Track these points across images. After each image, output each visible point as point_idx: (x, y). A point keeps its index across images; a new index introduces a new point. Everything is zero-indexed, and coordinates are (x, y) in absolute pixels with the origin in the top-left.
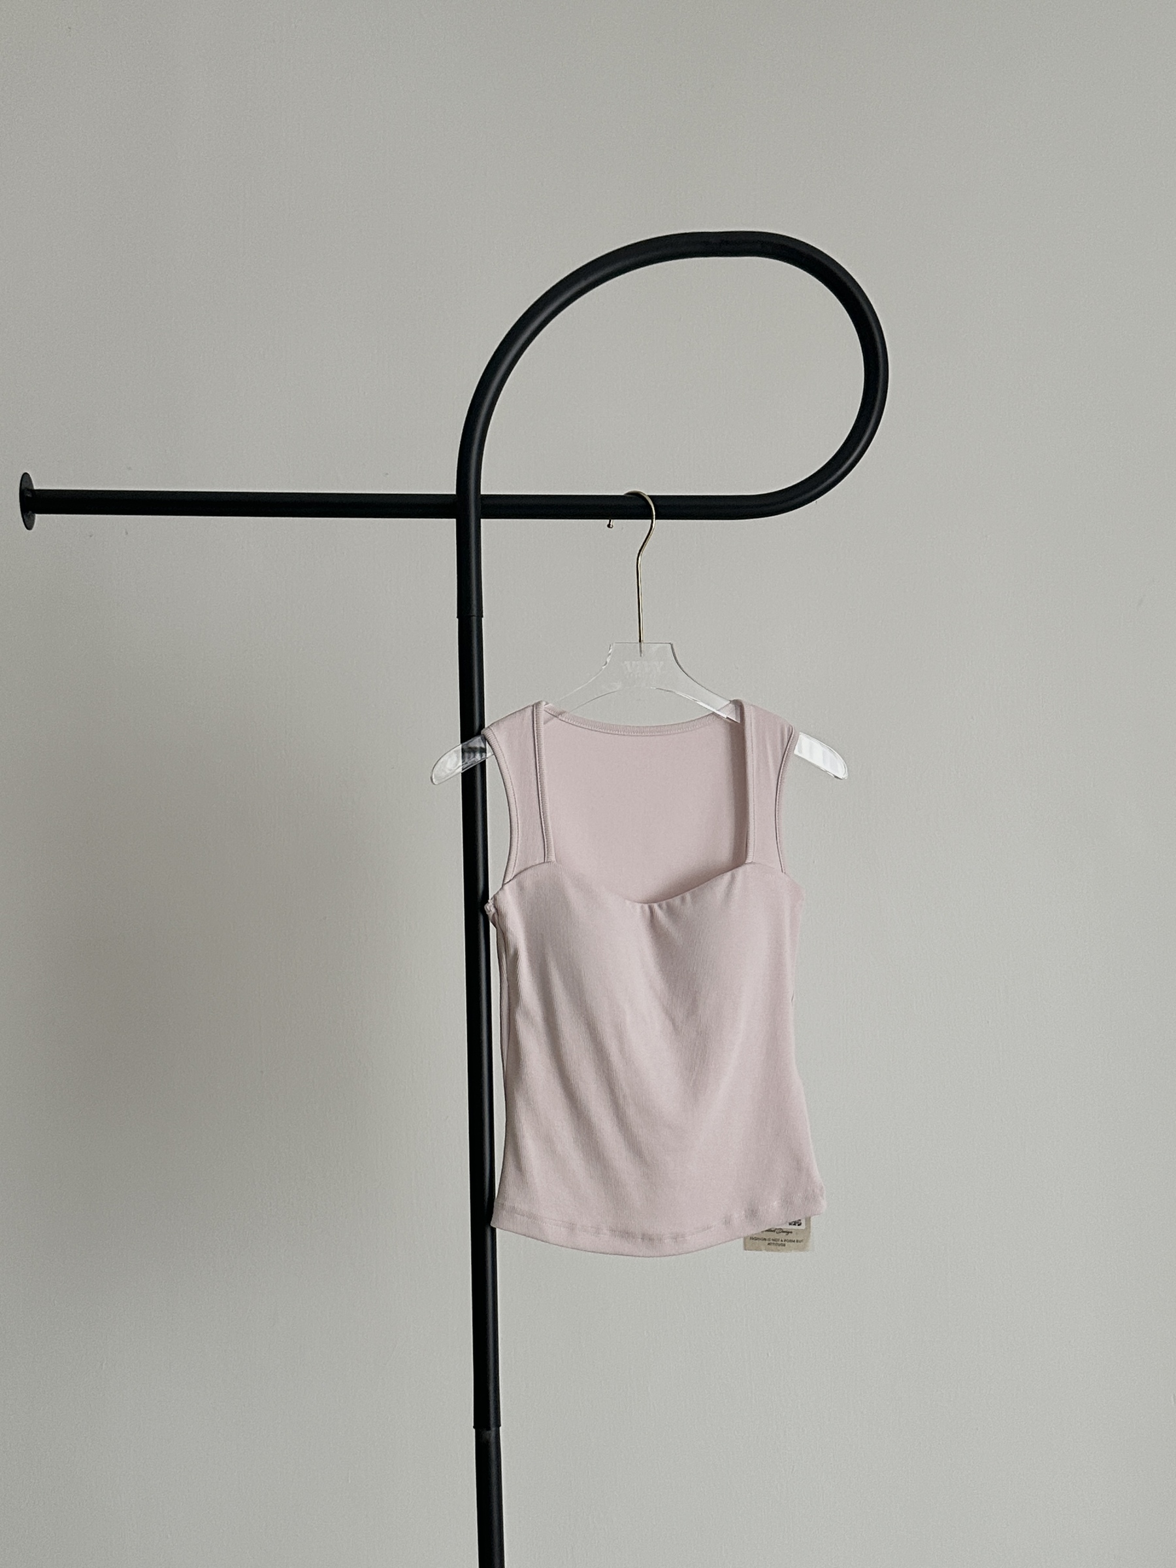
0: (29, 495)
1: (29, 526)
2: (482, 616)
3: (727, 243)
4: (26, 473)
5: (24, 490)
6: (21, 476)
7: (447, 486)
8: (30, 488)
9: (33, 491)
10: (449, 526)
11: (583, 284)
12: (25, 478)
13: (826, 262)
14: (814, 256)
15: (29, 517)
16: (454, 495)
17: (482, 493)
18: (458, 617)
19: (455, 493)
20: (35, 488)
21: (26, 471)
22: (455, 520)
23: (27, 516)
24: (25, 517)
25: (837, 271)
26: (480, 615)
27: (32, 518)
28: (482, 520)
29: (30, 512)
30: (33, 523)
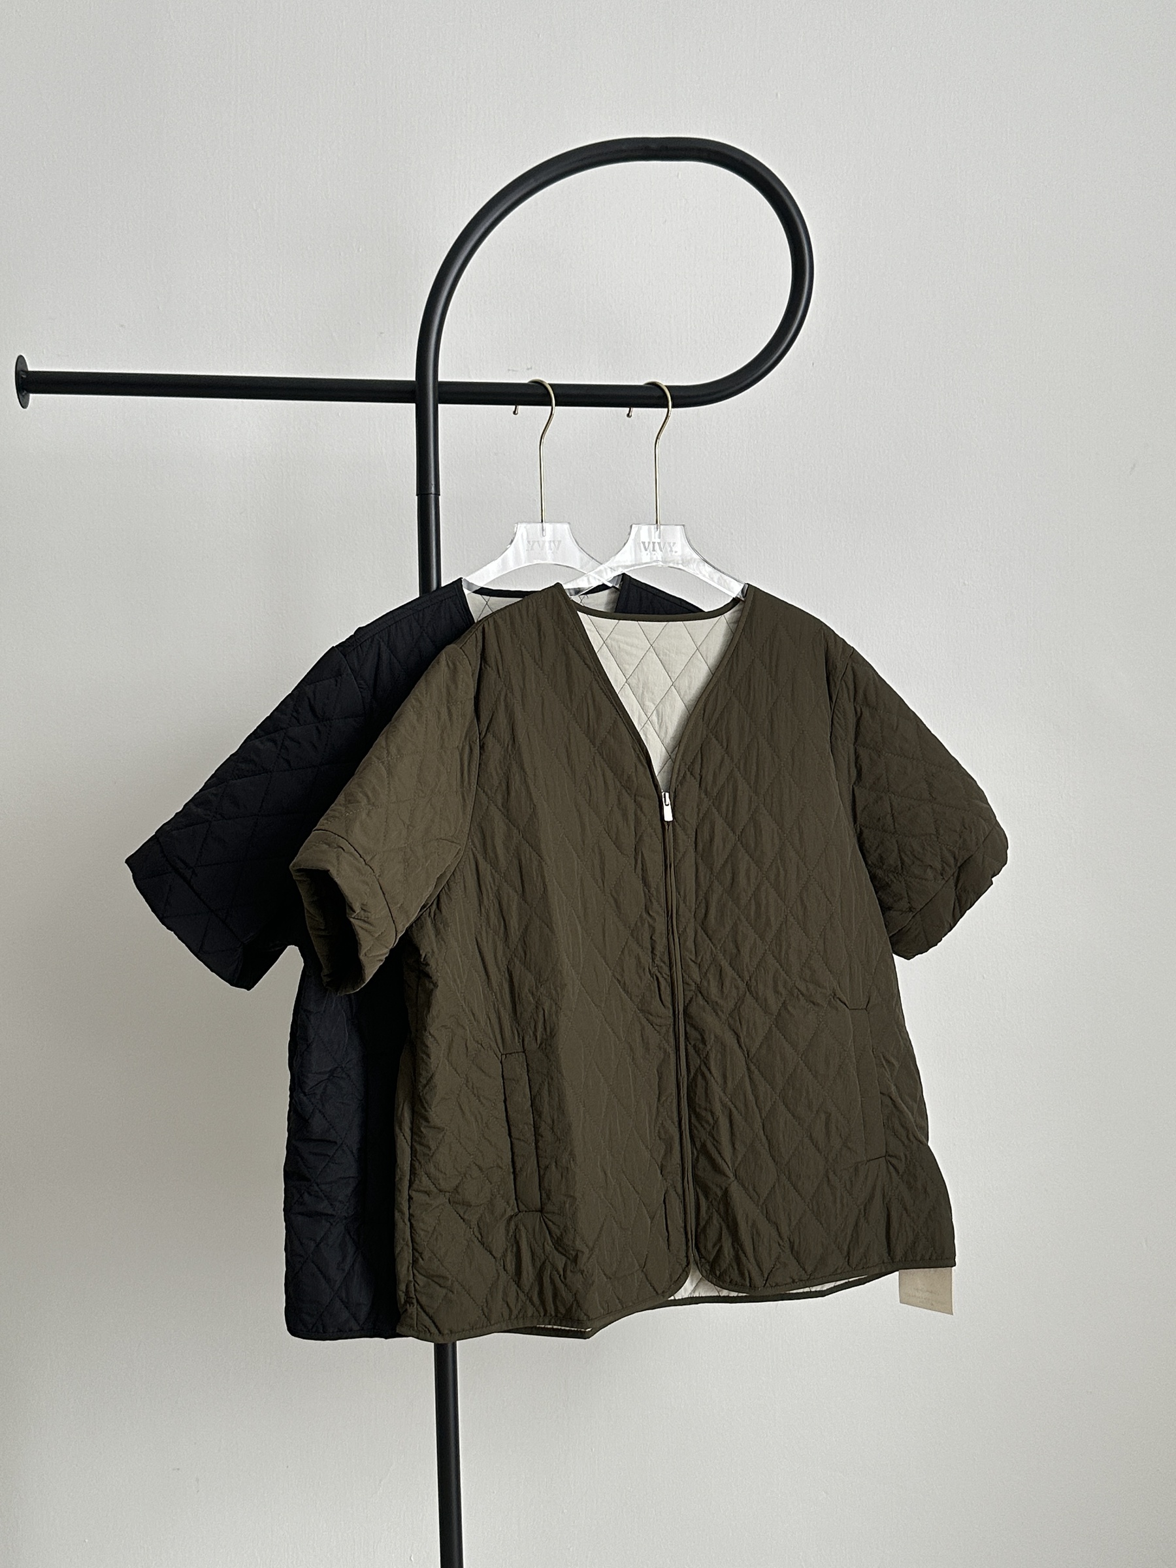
0: (24, 376)
1: (24, 405)
2: (439, 495)
4: (21, 356)
5: (19, 372)
6: (17, 357)
7: (408, 373)
8: (26, 370)
9: (28, 373)
10: (409, 410)
11: (534, 184)
12: (20, 360)
13: (759, 169)
14: (746, 161)
15: (23, 396)
16: (413, 381)
17: (440, 379)
18: (417, 495)
19: (414, 379)
20: (30, 369)
21: (19, 355)
22: (414, 405)
23: (21, 394)
24: (20, 396)
25: (769, 178)
26: (437, 494)
27: (26, 397)
28: (440, 405)
29: (25, 392)
30: (27, 403)
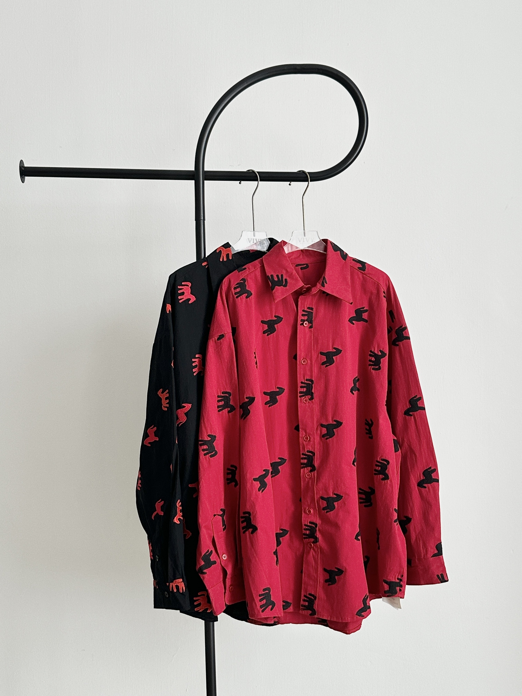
0: (23, 169)
1: (23, 182)
3: (304, 69)
4: (22, 160)
5: (21, 167)
6: (20, 160)
7: (191, 167)
8: (23, 166)
9: (25, 167)
10: (191, 183)
11: (246, 85)
12: (21, 162)
13: (344, 78)
14: (339, 74)
16: (193, 171)
17: (206, 169)
18: (195, 220)
19: (193, 169)
22: (194, 181)
23: (22, 178)
25: (349, 81)
26: (204, 220)
27: (24, 178)
28: (205, 181)
29: (24, 176)
30: (25, 181)
